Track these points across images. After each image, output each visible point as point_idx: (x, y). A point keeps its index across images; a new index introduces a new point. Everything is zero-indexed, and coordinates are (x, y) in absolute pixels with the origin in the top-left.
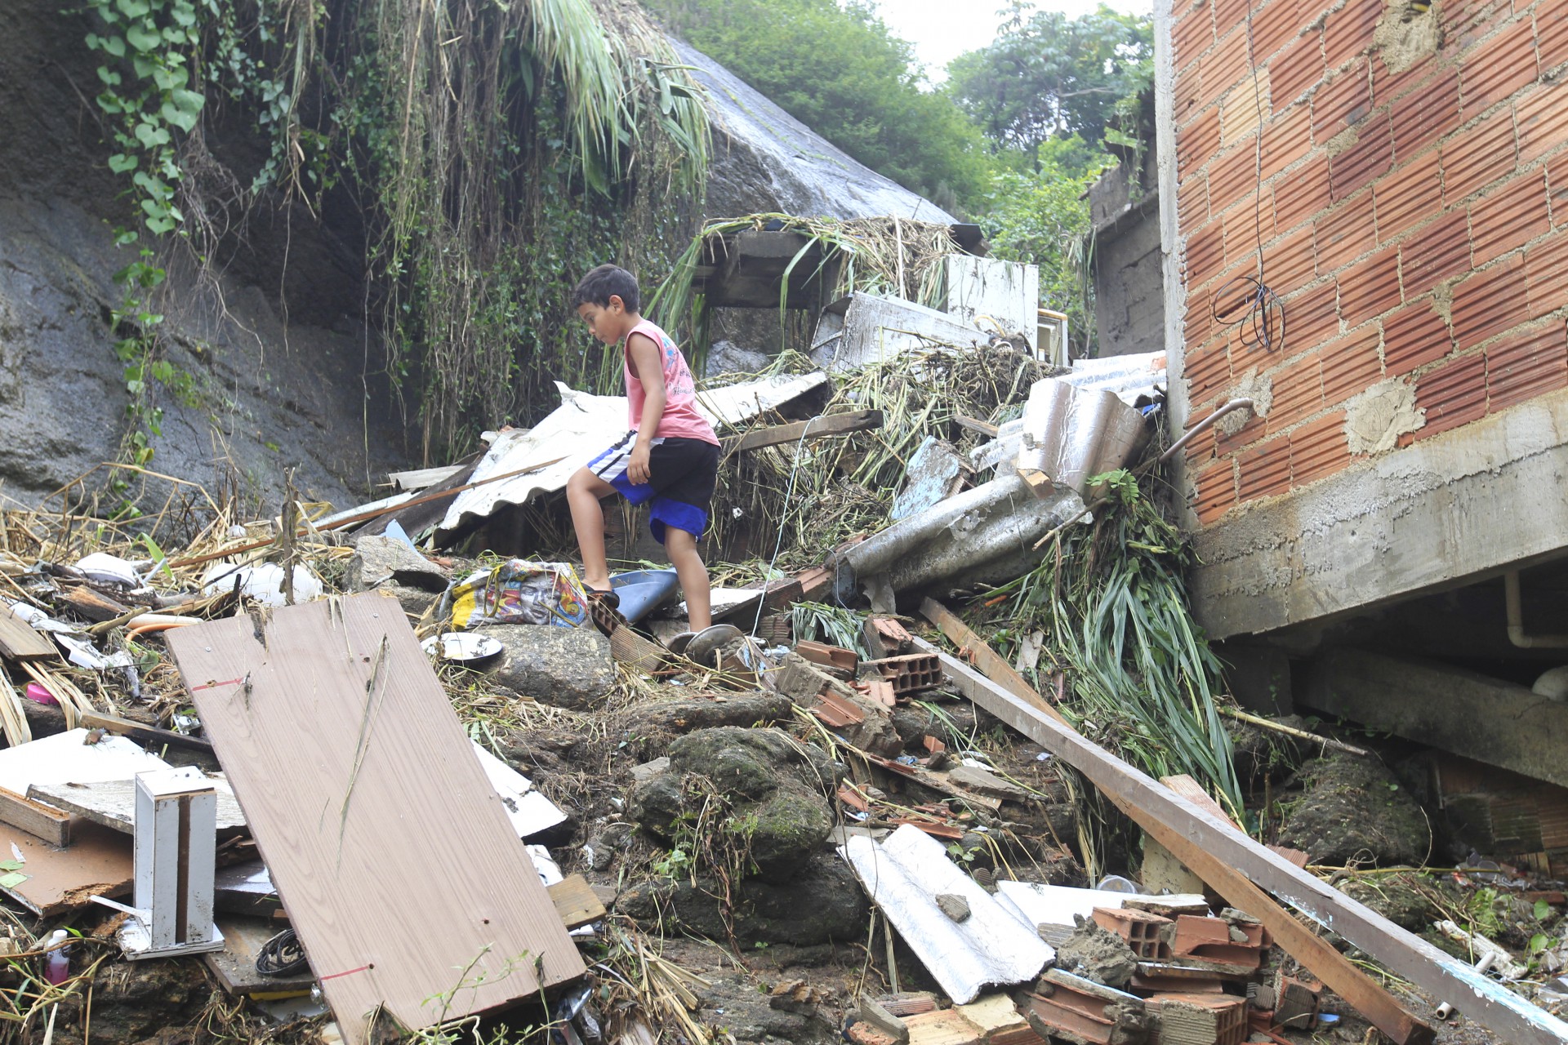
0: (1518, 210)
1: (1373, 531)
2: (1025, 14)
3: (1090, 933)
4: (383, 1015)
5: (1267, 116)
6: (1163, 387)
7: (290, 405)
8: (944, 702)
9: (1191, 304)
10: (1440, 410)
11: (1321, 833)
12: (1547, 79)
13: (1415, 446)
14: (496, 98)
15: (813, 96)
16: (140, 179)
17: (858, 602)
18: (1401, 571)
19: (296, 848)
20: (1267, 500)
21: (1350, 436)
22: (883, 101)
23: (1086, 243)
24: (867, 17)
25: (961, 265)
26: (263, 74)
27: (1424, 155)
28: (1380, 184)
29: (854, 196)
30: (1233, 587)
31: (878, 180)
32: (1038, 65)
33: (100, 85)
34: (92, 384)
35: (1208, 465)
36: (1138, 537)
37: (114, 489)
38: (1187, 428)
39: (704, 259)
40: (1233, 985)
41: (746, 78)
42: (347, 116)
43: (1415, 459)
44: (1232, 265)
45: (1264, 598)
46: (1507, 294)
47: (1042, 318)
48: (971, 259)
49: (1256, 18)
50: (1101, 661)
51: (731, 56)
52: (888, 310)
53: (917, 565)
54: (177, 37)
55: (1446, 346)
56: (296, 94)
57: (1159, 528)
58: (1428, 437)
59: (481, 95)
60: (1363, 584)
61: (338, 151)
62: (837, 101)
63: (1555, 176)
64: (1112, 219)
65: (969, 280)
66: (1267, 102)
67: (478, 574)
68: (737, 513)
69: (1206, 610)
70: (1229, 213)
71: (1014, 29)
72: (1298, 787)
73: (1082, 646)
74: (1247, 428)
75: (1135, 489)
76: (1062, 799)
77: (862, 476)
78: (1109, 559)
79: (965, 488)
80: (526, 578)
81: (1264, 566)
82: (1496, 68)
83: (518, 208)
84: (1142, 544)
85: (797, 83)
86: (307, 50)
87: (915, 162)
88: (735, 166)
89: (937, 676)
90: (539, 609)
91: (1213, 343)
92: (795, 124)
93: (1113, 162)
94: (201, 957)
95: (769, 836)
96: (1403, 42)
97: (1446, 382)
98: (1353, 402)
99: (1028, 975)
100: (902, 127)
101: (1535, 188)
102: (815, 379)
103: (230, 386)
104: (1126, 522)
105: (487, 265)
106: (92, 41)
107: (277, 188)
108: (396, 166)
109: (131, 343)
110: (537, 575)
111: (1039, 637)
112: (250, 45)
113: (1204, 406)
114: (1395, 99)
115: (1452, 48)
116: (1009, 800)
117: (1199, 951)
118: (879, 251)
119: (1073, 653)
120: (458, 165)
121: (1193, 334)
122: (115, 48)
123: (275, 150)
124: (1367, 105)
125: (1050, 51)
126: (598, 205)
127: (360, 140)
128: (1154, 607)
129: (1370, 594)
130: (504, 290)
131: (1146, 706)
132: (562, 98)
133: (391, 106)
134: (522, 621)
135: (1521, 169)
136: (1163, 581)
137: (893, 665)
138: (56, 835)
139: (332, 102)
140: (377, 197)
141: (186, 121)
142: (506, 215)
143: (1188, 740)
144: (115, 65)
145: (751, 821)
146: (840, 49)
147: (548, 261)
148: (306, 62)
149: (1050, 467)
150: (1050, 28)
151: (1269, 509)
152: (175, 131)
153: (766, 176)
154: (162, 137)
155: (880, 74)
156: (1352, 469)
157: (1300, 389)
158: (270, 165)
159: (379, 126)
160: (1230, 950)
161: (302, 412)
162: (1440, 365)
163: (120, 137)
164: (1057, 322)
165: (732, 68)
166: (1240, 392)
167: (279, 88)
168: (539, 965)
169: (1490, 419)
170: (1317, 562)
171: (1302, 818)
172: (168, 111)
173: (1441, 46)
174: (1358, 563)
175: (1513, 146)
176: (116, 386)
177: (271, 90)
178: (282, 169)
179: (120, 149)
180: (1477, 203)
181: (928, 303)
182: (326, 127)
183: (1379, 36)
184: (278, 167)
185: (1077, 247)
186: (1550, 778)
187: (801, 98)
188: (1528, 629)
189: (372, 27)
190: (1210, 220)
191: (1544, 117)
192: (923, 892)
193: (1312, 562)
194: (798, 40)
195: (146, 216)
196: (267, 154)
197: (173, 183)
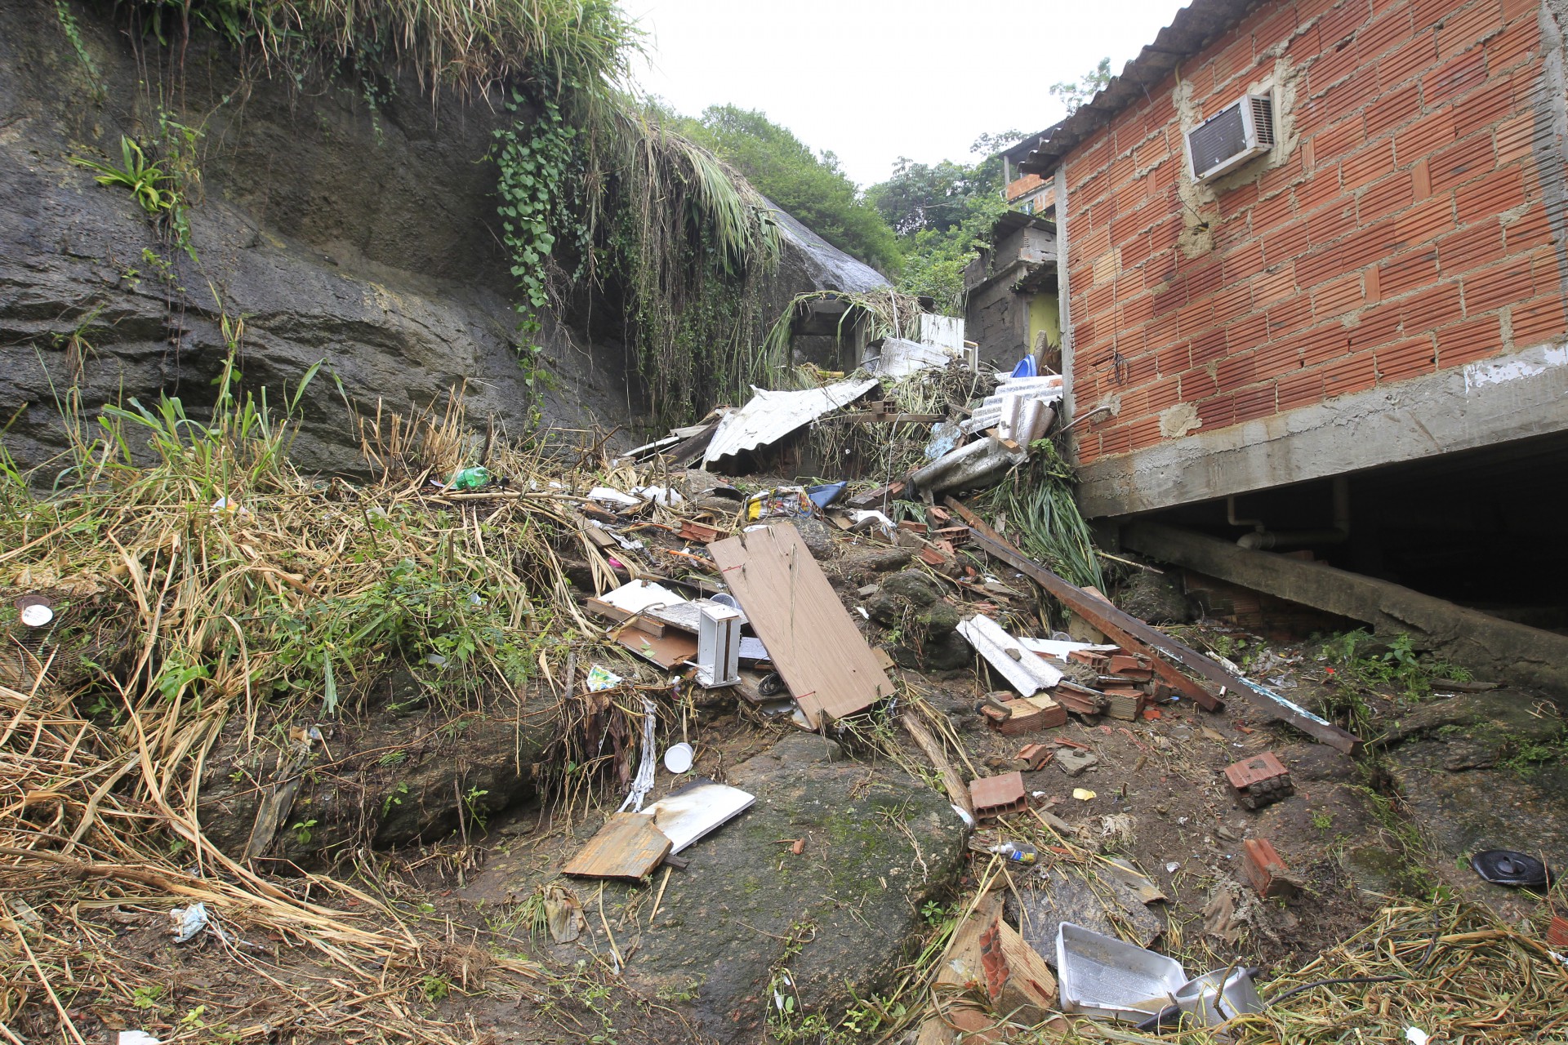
0: (1252, 330)
1: (1174, 473)
2: (908, 165)
3: (1075, 664)
4: (825, 713)
5: (1120, 272)
6: (1061, 396)
7: (590, 386)
8: (972, 550)
9: (1077, 358)
10: (1210, 420)
11: (1144, 610)
12: (1268, 271)
13: (1196, 436)
14: (681, 228)
15: (809, 212)
16: (527, 279)
17: (915, 498)
18: (1187, 492)
19: (776, 641)
20: (1117, 455)
21: (1162, 428)
22: (845, 215)
23: (964, 297)
24: (834, 169)
25: (927, 319)
26: (577, 221)
27: (1204, 300)
28: (1180, 310)
29: (837, 267)
30: (1098, 494)
31: (846, 257)
32: (914, 192)
33: (504, 232)
34: (511, 382)
35: (1085, 436)
36: (1052, 470)
37: (527, 434)
38: (1075, 417)
39: (797, 312)
40: (1136, 685)
41: (775, 202)
42: (615, 240)
43: (1196, 441)
44: (1099, 342)
45: (1115, 501)
46: (1245, 369)
47: (966, 345)
48: (932, 316)
49: (1114, 223)
50: (1038, 528)
51: (768, 191)
52: (902, 345)
53: (943, 480)
54: (540, 207)
55: (1213, 390)
56: (592, 231)
57: (1062, 465)
58: (1203, 431)
59: (674, 226)
60: (1167, 497)
61: (611, 258)
62: (822, 215)
63: (1272, 316)
64: (977, 285)
65: (931, 326)
66: (1119, 265)
67: (762, 494)
68: (847, 451)
69: (1084, 504)
70: (1097, 316)
71: (902, 173)
72: (1128, 587)
73: (1028, 521)
74: (1107, 420)
75: (1052, 448)
76: (1032, 596)
77: (905, 433)
78: (1039, 479)
79: (965, 444)
80: (785, 495)
81: (1115, 485)
82: (1242, 263)
83: (692, 283)
84: (1054, 473)
85: (801, 205)
86: (597, 208)
87: (860, 245)
88: (788, 256)
89: (968, 538)
90: (792, 510)
91: (1089, 378)
92: (803, 227)
93: (977, 255)
94: (732, 687)
95: (938, 624)
96: (1194, 244)
97: (1213, 407)
98: (1164, 412)
99: (1055, 683)
100: (854, 228)
101: (1261, 321)
102: (873, 383)
103: (565, 377)
104: (1046, 462)
105: (679, 313)
106: (500, 210)
107: (584, 278)
108: (639, 265)
109: (526, 360)
110: (790, 494)
111: (1003, 516)
112: (571, 207)
113: (1084, 408)
114: (1188, 271)
115: (1219, 250)
116: (1012, 598)
117: (1122, 671)
118: (885, 310)
119: (1024, 526)
120: (664, 262)
121: (1078, 372)
122: (512, 213)
123: (583, 259)
124: (1173, 273)
125: (921, 185)
126: (730, 281)
127: (621, 251)
128: (1060, 503)
129: (1170, 502)
130: (687, 325)
131: (1062, 550)
132: (713, 228)
133: (636, 234)
134: (784, 515)
135: (1254, 312)
136: (1064, 490)
137: (948, 533)
138: (659, 633)
139: (607, 234)
140: (629, 281)
141: (546, 249)
142: (687, 287)
143: (1080, 566)
144: (511, 221)
145: (928, 617)
146: (823, 188)
147: (707, 310)
148: (597, 214)
149: (1013, 437)
150: (920, 171)
151: (1118, 459)
152: (542, 255)
154: (535, 258)
155: (843, 201)
156: (1163, 443)
157: (1135, 404)
158: (580, 266)
159: (629, 245)
160: (1138, 671)
161: (595, 389)
162: (1210, 399)
163: (515, 257)
164: (973, 347)
165: (768, 197)
166: (1104, 403)
167: (585, 228)
168: (879, 690)
169: (1235, 426)
170: (1143, 486)
171: (1135, 603)
172: (538, 244)
173: (1213, 249)
174: (1165, 487)
175: (1250, 301)
176: (521, 382)
177: (581, 229)
178: (587, 269)
179: (515, 263)
180: (1231, 324)
181: (911, 339)
182: (606, 246)
183: (1181, 239)
184: (585, 268)
185: (958, 298)
186: (1245, 584)
187: (804, 213)
188: (1237, 517)
189: (626, 195)
190: (1087, 319)
191: (1266, 288)
192: (999, 648)
193: (1139, 486)
194: (801, 183)
195: (530, 297)
196: (580, 262)
197: (542, 281)
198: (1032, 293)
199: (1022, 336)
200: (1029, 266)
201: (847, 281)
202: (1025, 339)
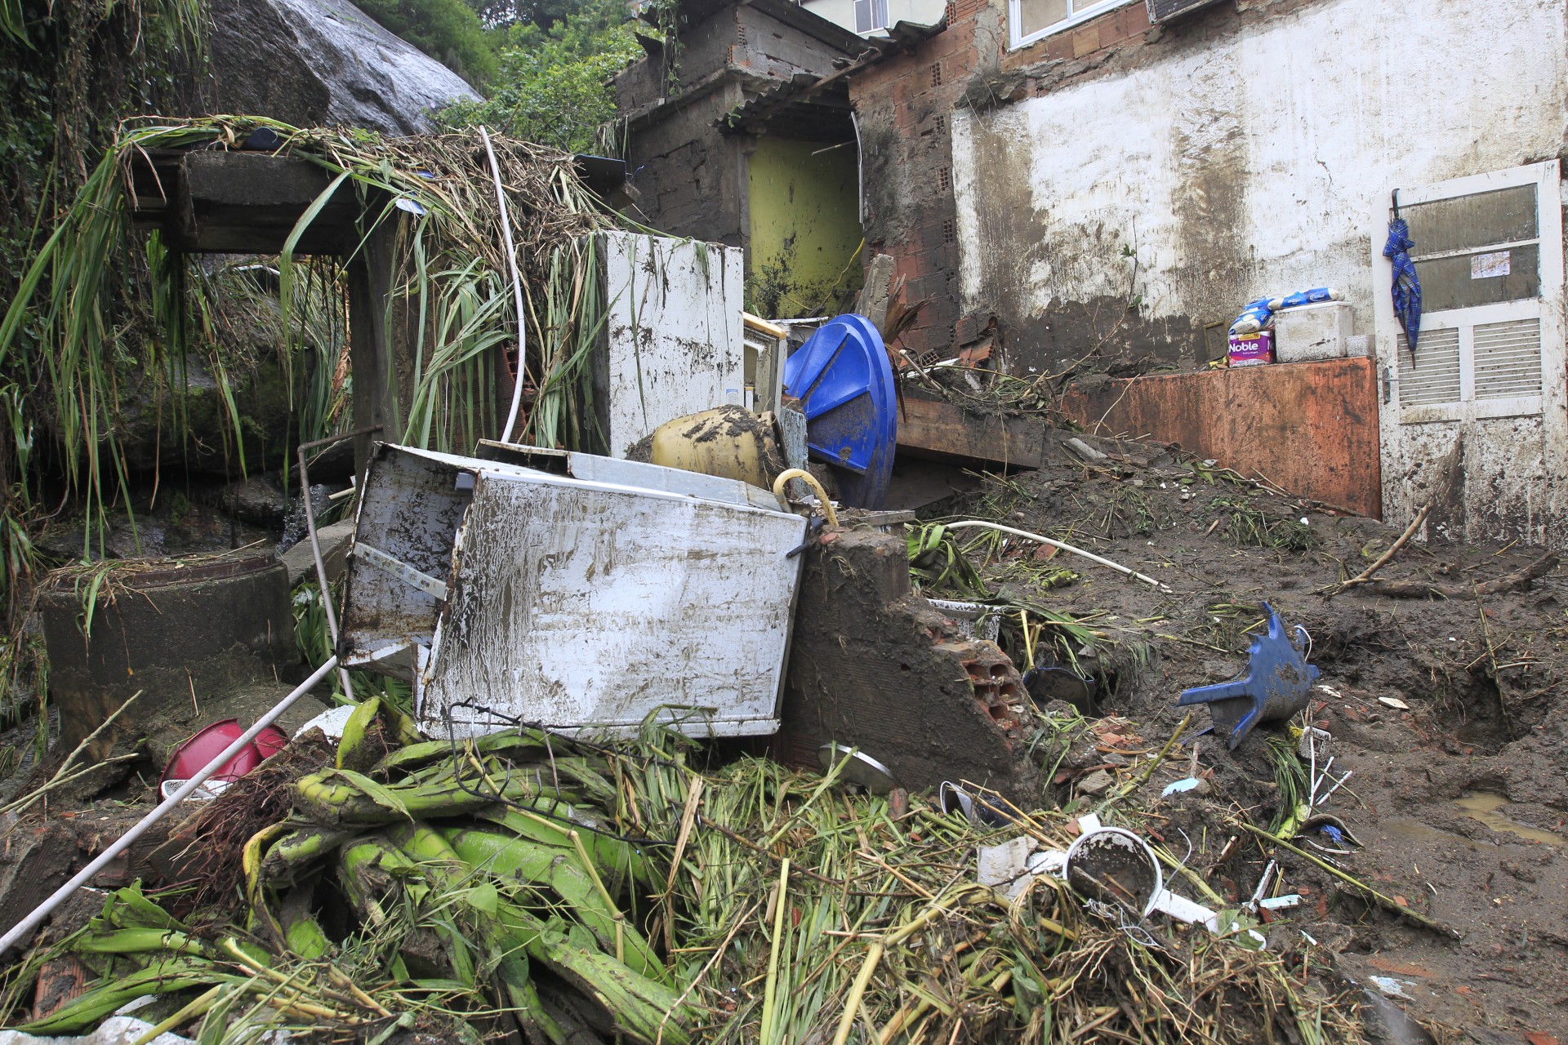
23: (619, 132)
25: (627, 251)
29: (384, 58)
64: (645, 111)
65: (642, 277)
88: (249, 19)
118: (466, 204)
153: (290, 34)
185: (609, 133)
198: (753, 137)
199: (737, 216)
200: (748, 84)
201: (402, 86)
202: (743, 222)
